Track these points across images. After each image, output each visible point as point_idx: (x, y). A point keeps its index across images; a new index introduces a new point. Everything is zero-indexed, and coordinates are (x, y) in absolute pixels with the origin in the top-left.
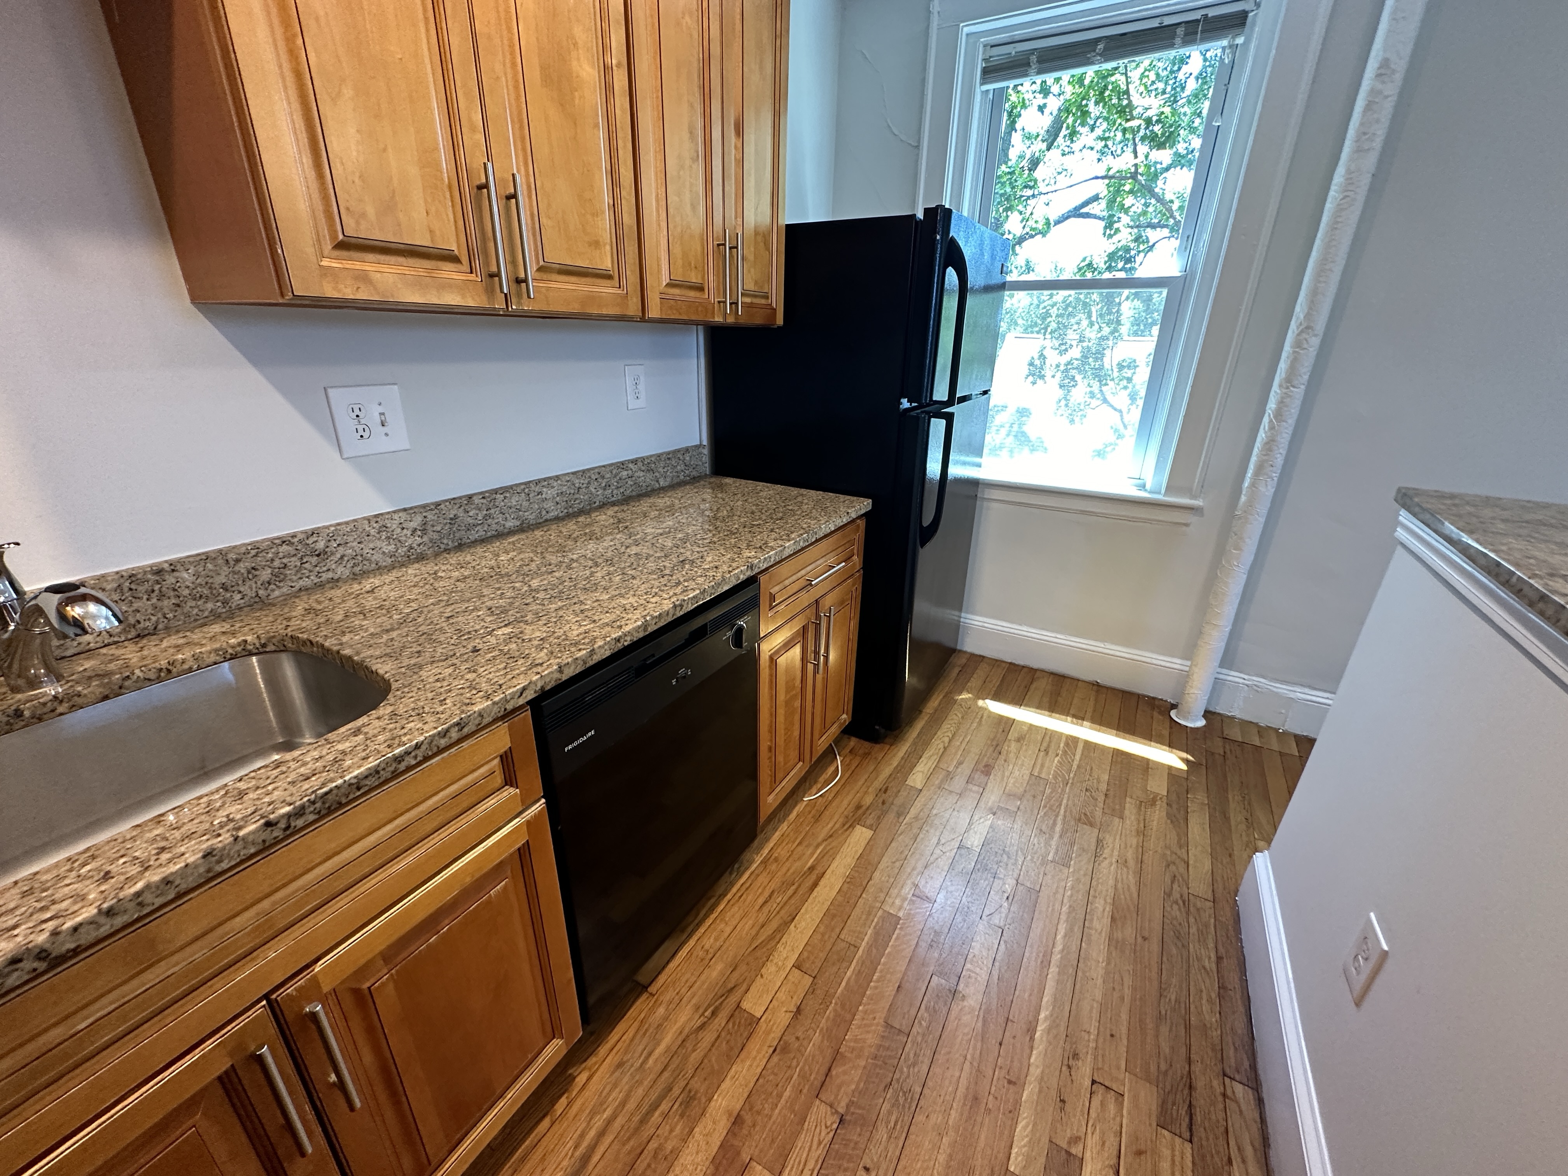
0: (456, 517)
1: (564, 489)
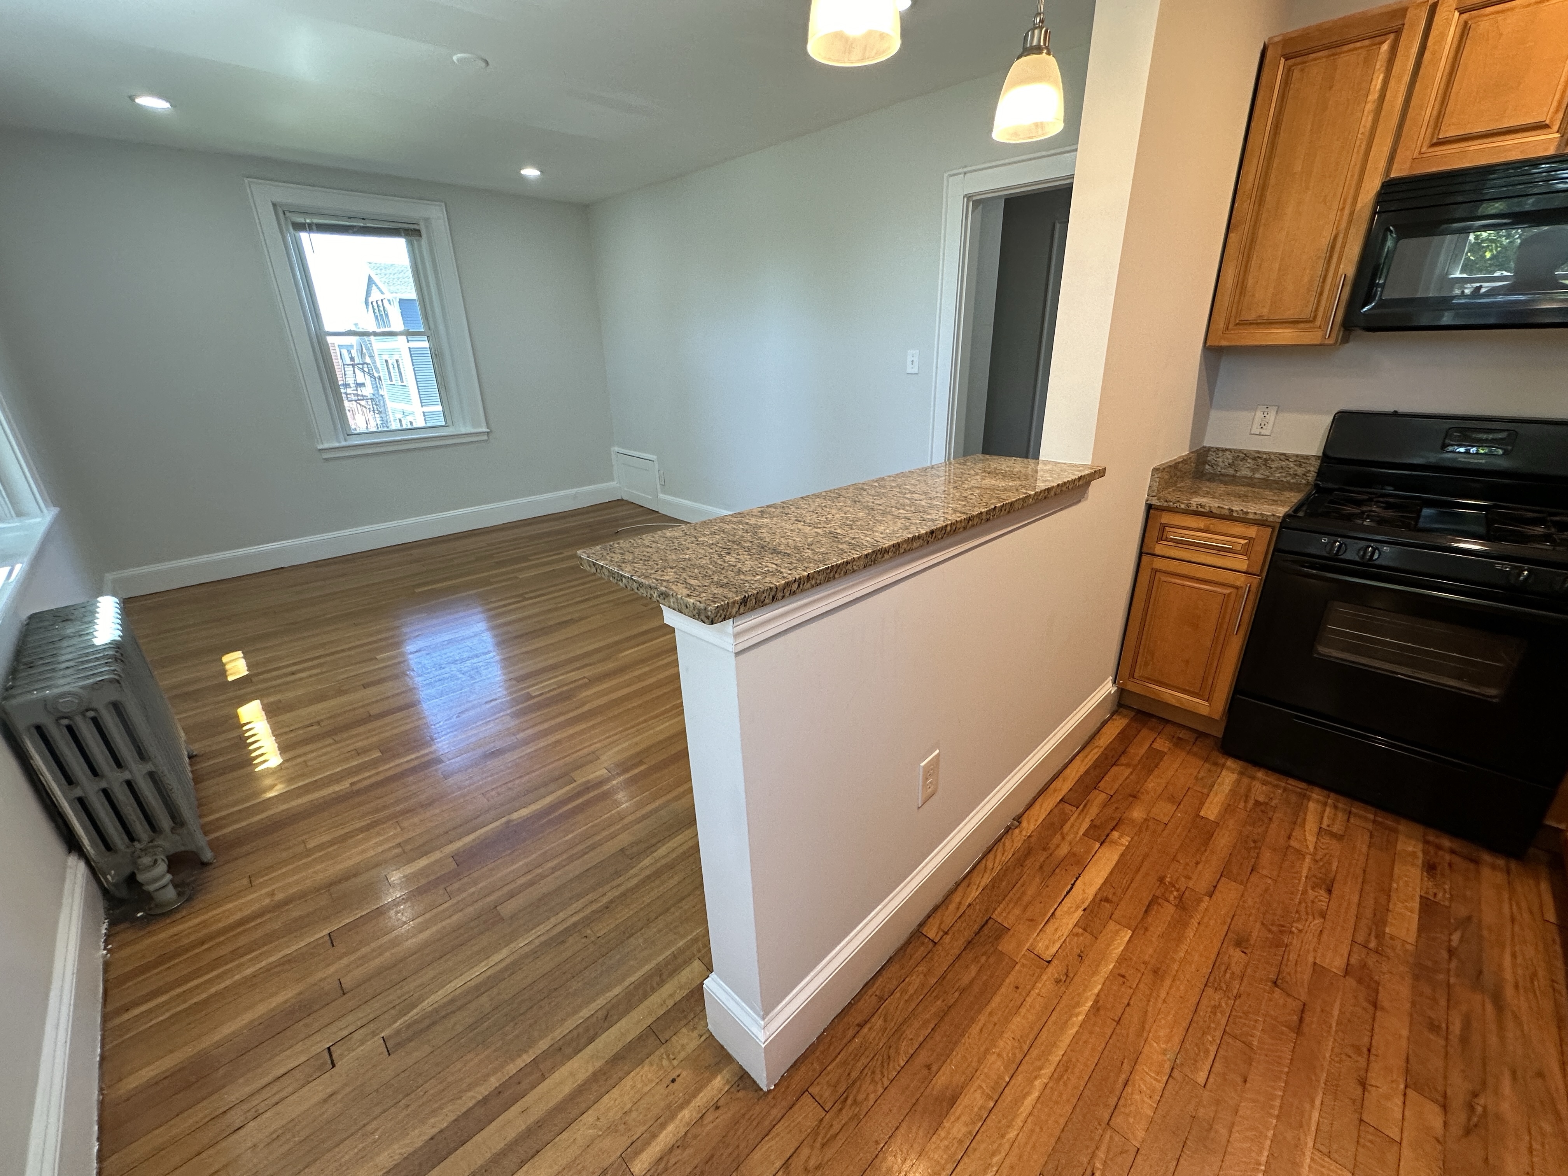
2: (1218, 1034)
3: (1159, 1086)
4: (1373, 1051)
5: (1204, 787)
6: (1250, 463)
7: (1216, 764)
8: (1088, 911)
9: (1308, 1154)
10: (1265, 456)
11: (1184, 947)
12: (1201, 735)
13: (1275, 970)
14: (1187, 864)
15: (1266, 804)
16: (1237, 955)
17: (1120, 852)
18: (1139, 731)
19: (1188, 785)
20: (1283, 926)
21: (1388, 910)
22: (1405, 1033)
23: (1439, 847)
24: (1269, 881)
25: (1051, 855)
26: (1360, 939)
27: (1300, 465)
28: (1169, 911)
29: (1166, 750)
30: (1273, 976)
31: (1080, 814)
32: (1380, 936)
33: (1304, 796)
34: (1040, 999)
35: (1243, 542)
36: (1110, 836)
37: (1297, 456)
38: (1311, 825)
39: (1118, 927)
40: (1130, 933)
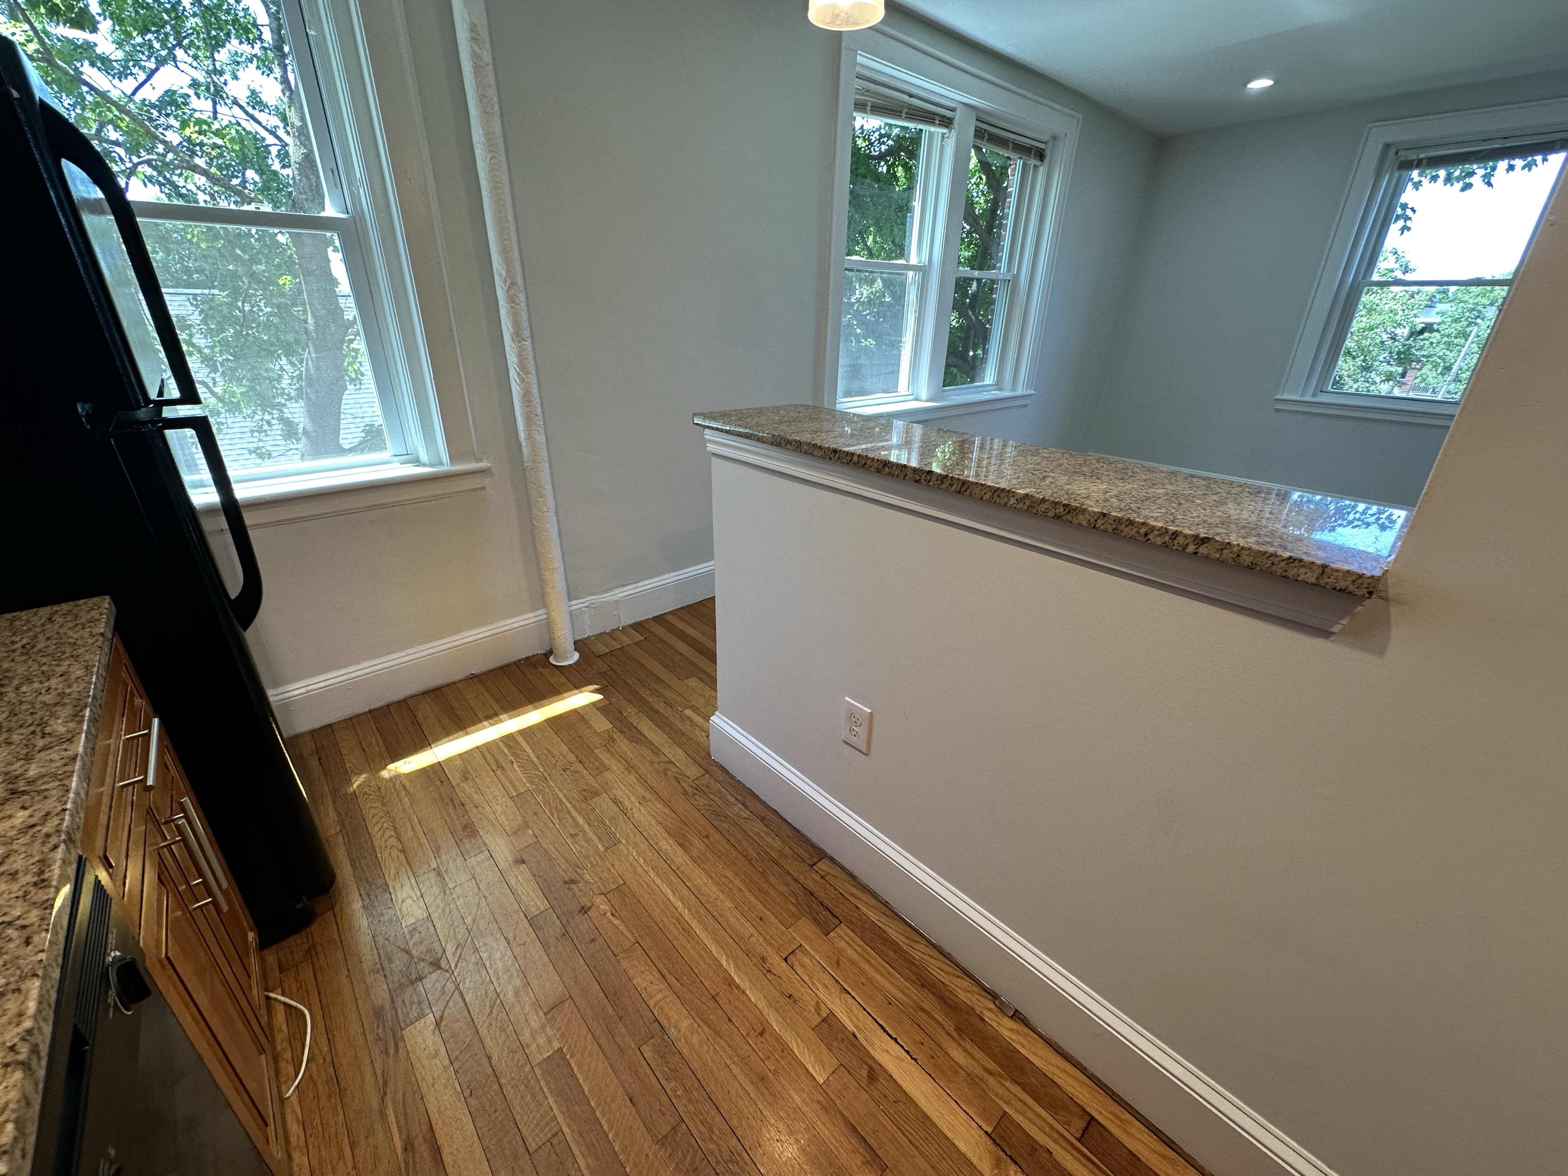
25: (950, 1036)
34: (747, 934)
40: (821, 1081)
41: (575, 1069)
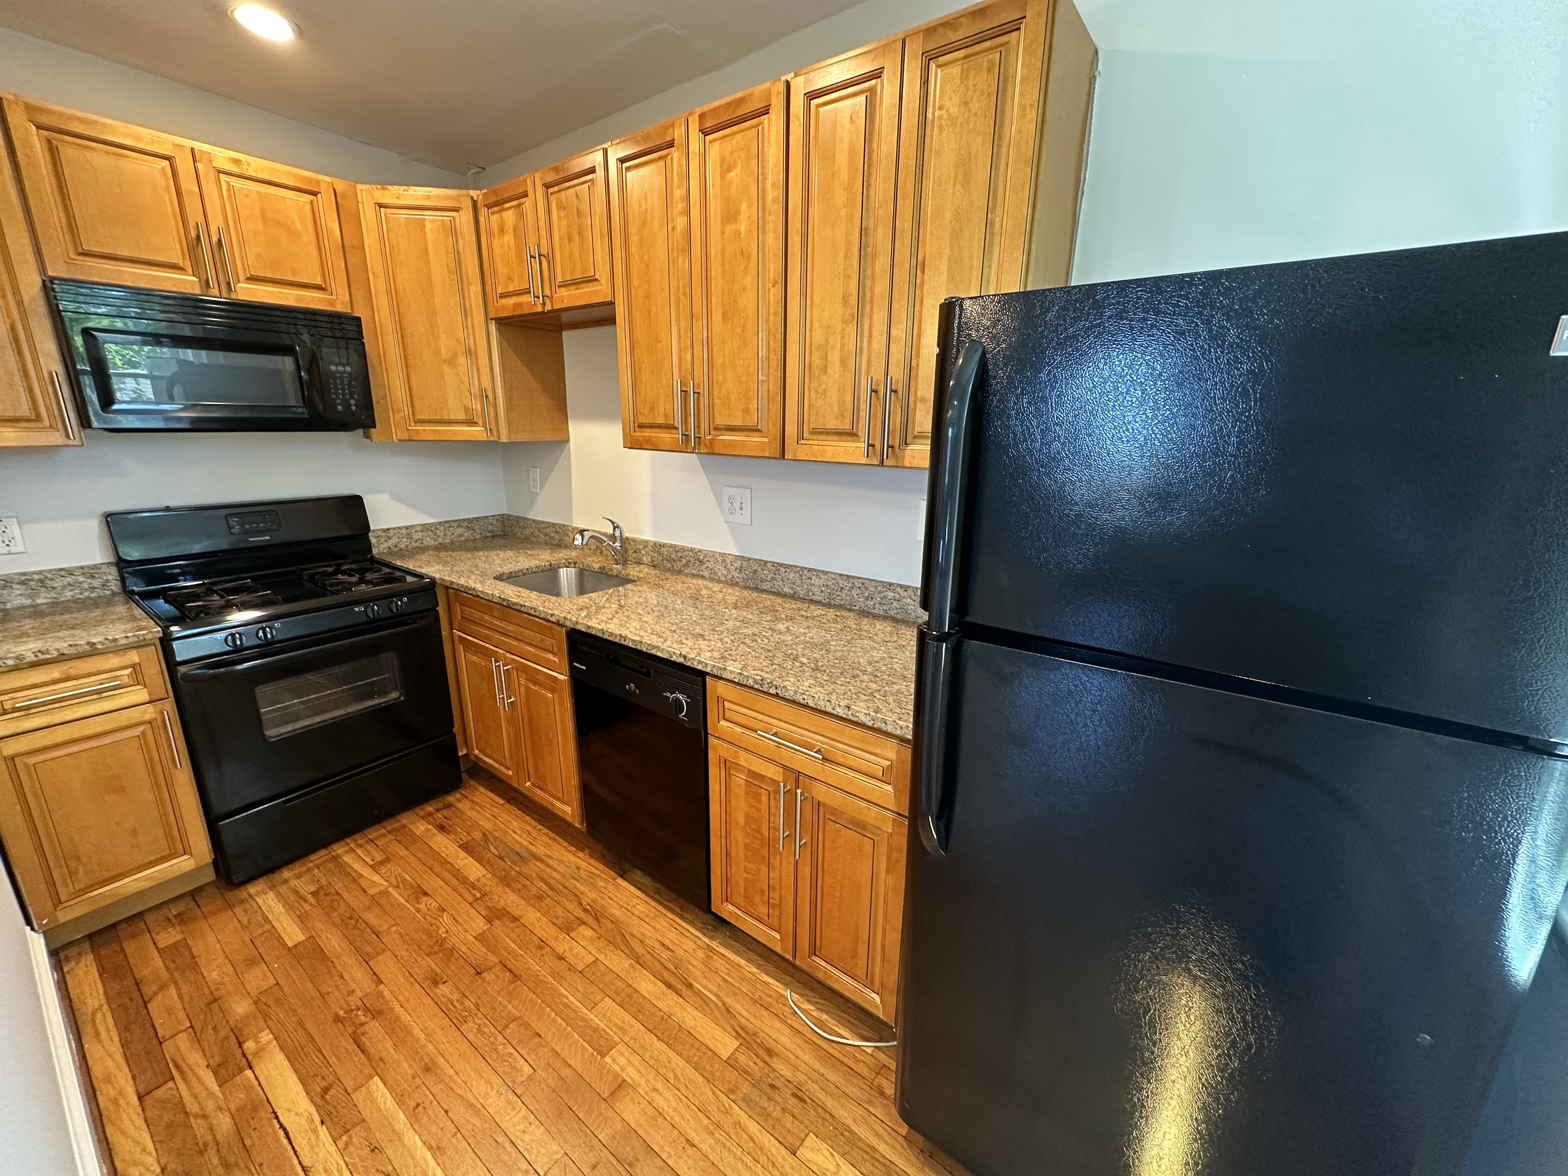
0: (756, 571)
1: (829, 583)
2: (500, 1038)
3: (524, 1111)
4: (544, 939)
5: (262, 926)
6: (18, 590)
7: (242, 902)
8: (326, 1118)
9: (592, 1017)
10: (36, 577)
11: (417, 1031)
12: (193, 894)
13: (468, 967)
14: (337, 986)
15: (322, 887)
16: (444, 989)
17: (277, 1049)
18: (123, 950)
19: (247, 939)
20: (437, 942)
21: (458, 870)
22: (539, 915)
23: (430, 814)
24: (394, 929)
25: (218, 1144)
26: (471, 899)
27: (93, 577)
28: (374, 1029)
29: (180, 937)
30: (473, 972)
31: (184, 1079)
32: (474, 887)
33: (335, 858)
35: (128, 671)
36: (247, 1052)
37: (82, 568)
38: (366, 872)
39: (363, 1089)
40: (377, 1079)
41: (587, 1046)
